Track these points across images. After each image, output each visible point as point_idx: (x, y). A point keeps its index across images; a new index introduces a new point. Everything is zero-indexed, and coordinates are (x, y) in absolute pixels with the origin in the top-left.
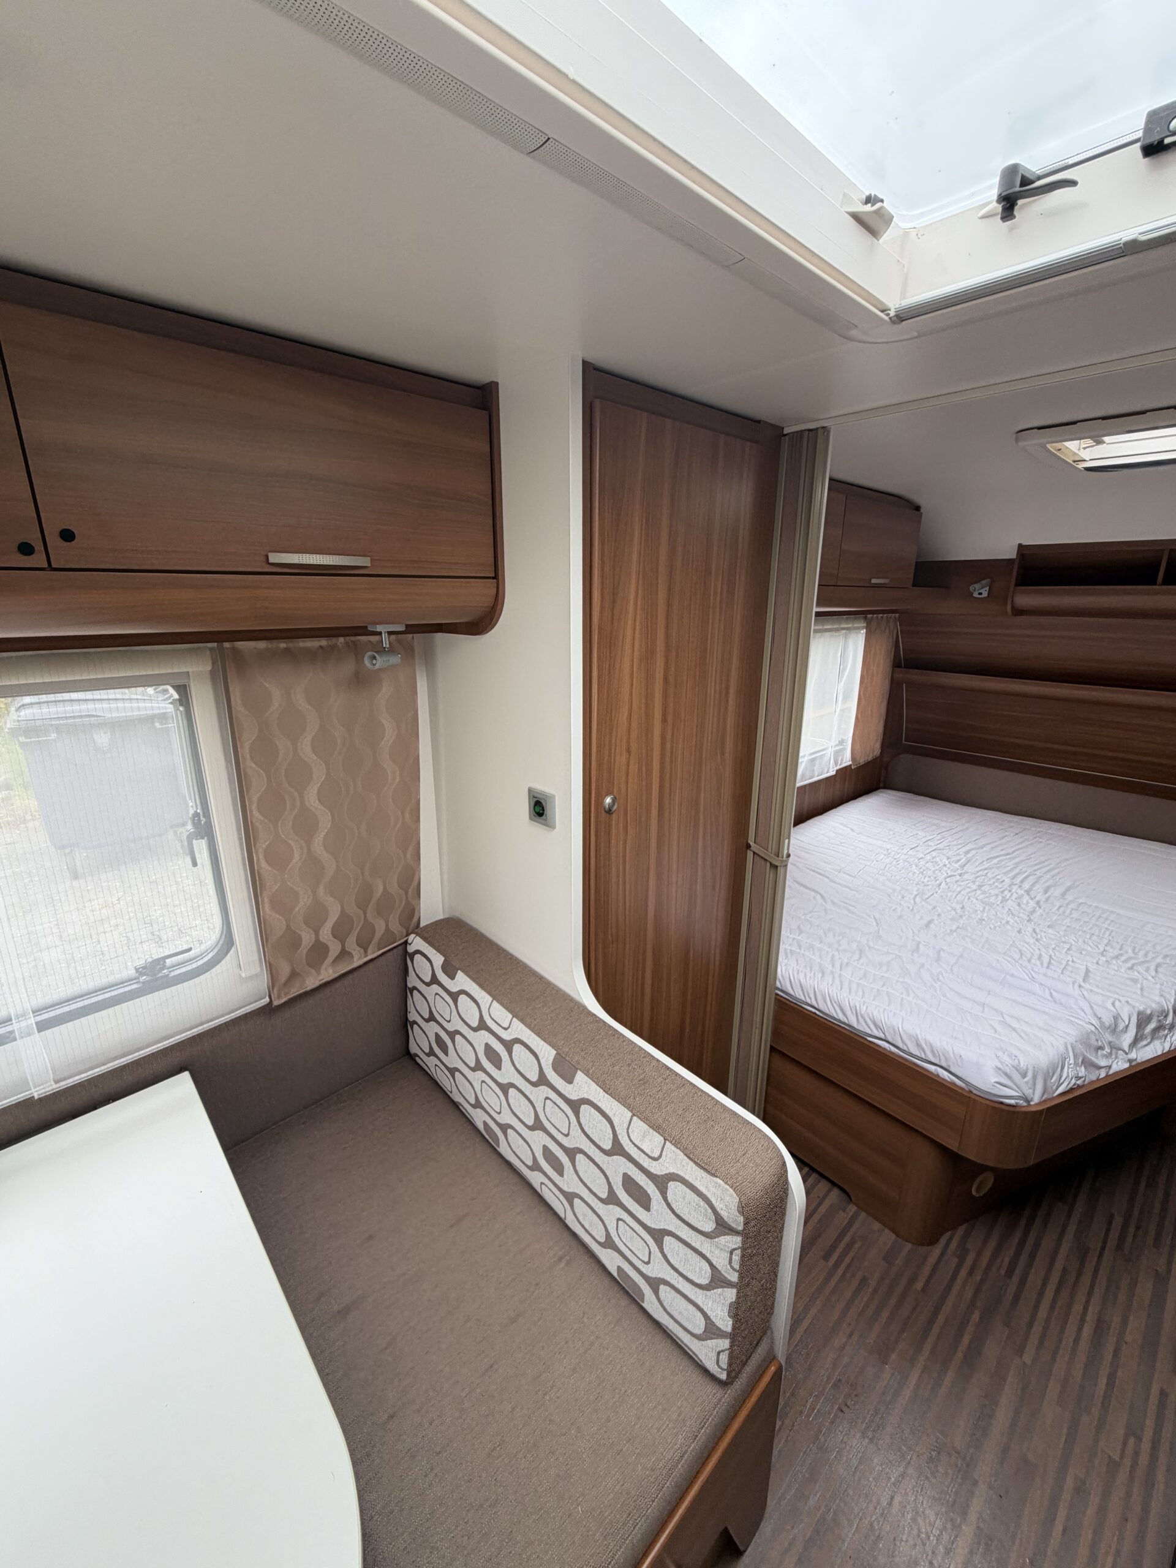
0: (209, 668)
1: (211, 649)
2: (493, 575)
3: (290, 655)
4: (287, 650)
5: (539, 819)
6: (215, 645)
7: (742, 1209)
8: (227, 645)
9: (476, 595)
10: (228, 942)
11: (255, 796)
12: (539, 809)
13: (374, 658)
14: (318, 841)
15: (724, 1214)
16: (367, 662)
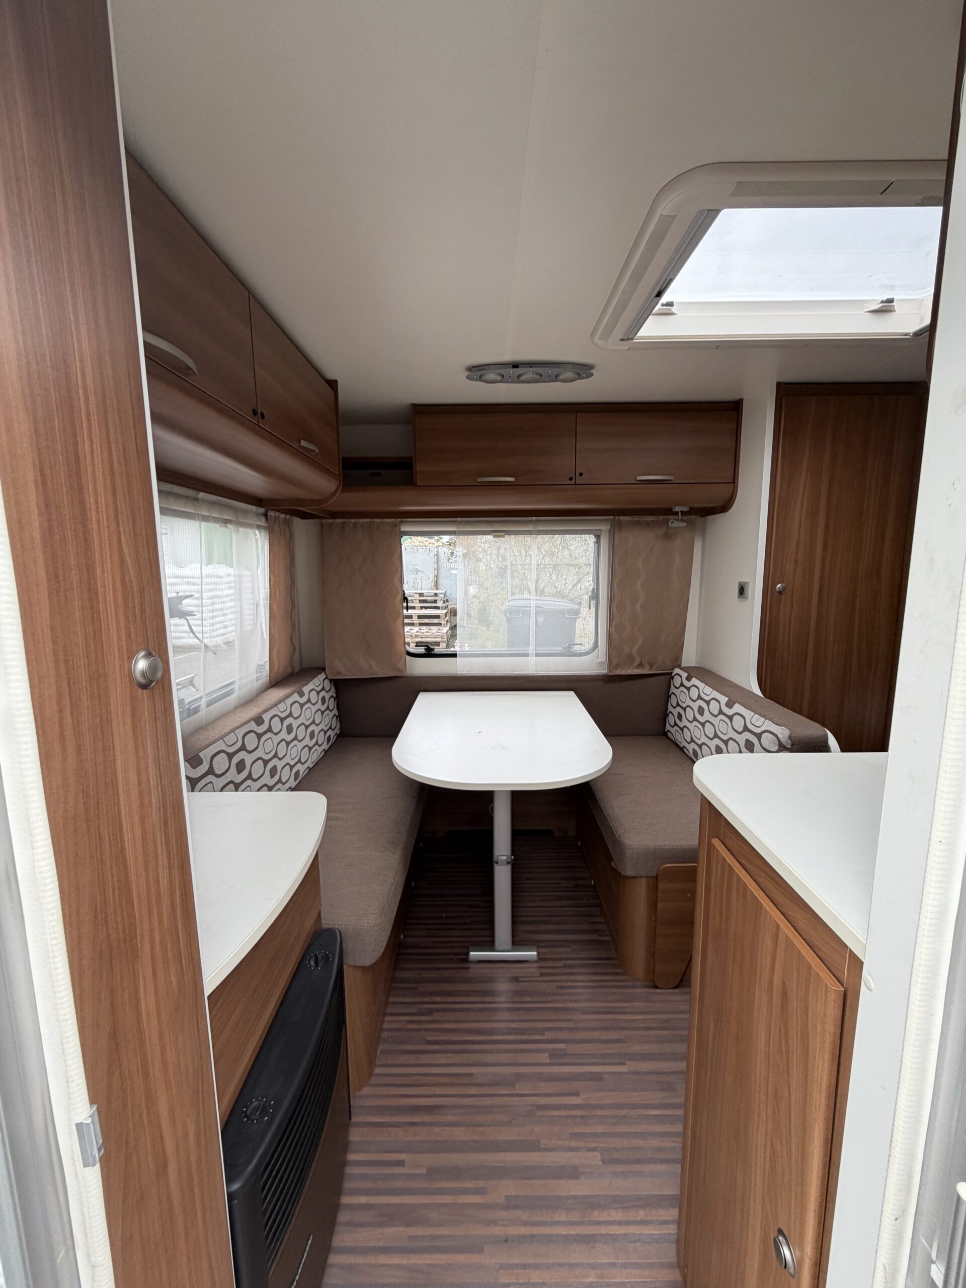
0: (609, 527)
1: (611, 520)
2: (732, 481)
3: (639, 523)
4: (638, 521)
5: (741, 596)
6: (612, 517)
7: (790, 737)
8: (617, 518)
9: (722, 492)
10: (596, 646)
11: (617, 580)
12: (742, 591)
13: (673, 522)
14: (638, 605)
15: (782, 740)
16: (670, 524)
